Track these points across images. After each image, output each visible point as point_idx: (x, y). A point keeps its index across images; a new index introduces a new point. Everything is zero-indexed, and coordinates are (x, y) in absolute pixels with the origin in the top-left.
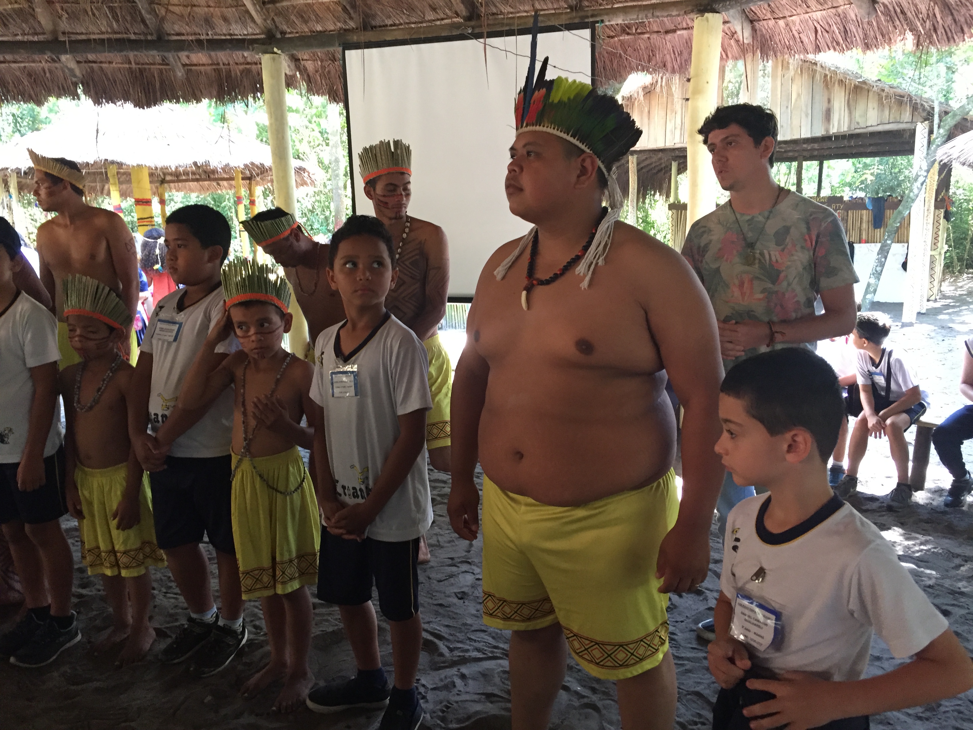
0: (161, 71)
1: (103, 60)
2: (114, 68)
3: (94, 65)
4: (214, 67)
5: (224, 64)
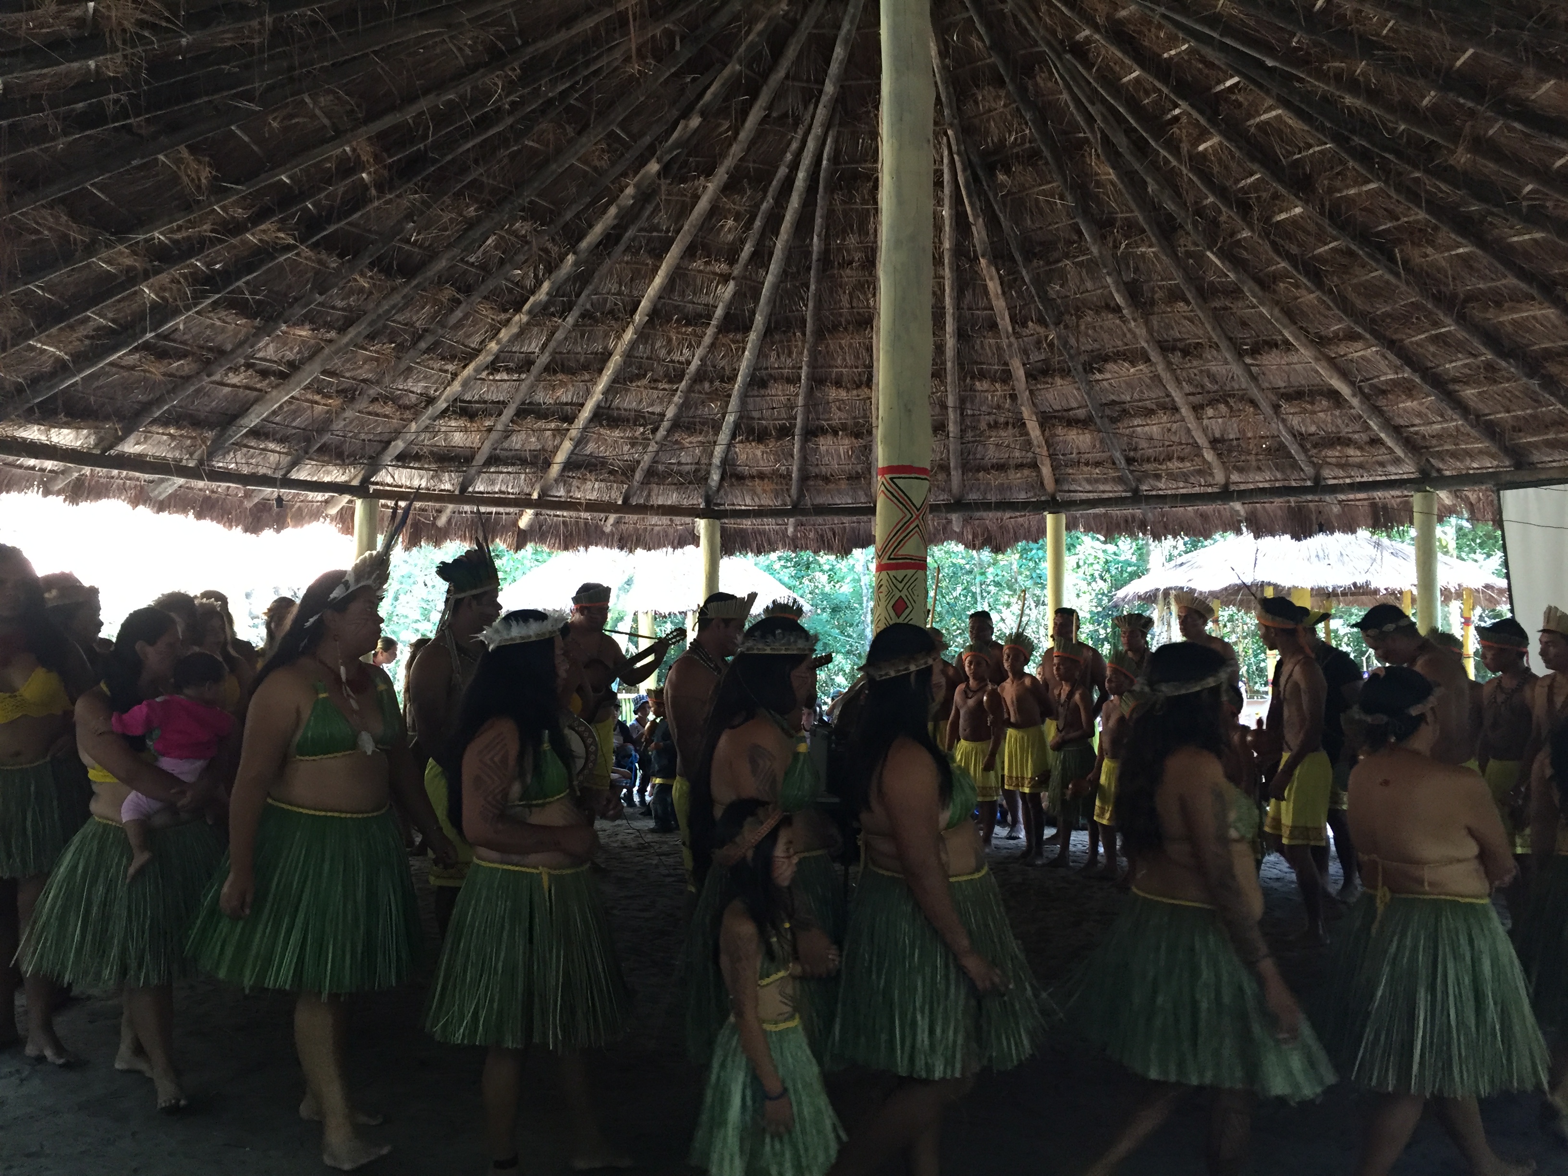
0: (1318, 507)
3: (1257, 505)
4: (1371, 504)
5: (1381, 501)
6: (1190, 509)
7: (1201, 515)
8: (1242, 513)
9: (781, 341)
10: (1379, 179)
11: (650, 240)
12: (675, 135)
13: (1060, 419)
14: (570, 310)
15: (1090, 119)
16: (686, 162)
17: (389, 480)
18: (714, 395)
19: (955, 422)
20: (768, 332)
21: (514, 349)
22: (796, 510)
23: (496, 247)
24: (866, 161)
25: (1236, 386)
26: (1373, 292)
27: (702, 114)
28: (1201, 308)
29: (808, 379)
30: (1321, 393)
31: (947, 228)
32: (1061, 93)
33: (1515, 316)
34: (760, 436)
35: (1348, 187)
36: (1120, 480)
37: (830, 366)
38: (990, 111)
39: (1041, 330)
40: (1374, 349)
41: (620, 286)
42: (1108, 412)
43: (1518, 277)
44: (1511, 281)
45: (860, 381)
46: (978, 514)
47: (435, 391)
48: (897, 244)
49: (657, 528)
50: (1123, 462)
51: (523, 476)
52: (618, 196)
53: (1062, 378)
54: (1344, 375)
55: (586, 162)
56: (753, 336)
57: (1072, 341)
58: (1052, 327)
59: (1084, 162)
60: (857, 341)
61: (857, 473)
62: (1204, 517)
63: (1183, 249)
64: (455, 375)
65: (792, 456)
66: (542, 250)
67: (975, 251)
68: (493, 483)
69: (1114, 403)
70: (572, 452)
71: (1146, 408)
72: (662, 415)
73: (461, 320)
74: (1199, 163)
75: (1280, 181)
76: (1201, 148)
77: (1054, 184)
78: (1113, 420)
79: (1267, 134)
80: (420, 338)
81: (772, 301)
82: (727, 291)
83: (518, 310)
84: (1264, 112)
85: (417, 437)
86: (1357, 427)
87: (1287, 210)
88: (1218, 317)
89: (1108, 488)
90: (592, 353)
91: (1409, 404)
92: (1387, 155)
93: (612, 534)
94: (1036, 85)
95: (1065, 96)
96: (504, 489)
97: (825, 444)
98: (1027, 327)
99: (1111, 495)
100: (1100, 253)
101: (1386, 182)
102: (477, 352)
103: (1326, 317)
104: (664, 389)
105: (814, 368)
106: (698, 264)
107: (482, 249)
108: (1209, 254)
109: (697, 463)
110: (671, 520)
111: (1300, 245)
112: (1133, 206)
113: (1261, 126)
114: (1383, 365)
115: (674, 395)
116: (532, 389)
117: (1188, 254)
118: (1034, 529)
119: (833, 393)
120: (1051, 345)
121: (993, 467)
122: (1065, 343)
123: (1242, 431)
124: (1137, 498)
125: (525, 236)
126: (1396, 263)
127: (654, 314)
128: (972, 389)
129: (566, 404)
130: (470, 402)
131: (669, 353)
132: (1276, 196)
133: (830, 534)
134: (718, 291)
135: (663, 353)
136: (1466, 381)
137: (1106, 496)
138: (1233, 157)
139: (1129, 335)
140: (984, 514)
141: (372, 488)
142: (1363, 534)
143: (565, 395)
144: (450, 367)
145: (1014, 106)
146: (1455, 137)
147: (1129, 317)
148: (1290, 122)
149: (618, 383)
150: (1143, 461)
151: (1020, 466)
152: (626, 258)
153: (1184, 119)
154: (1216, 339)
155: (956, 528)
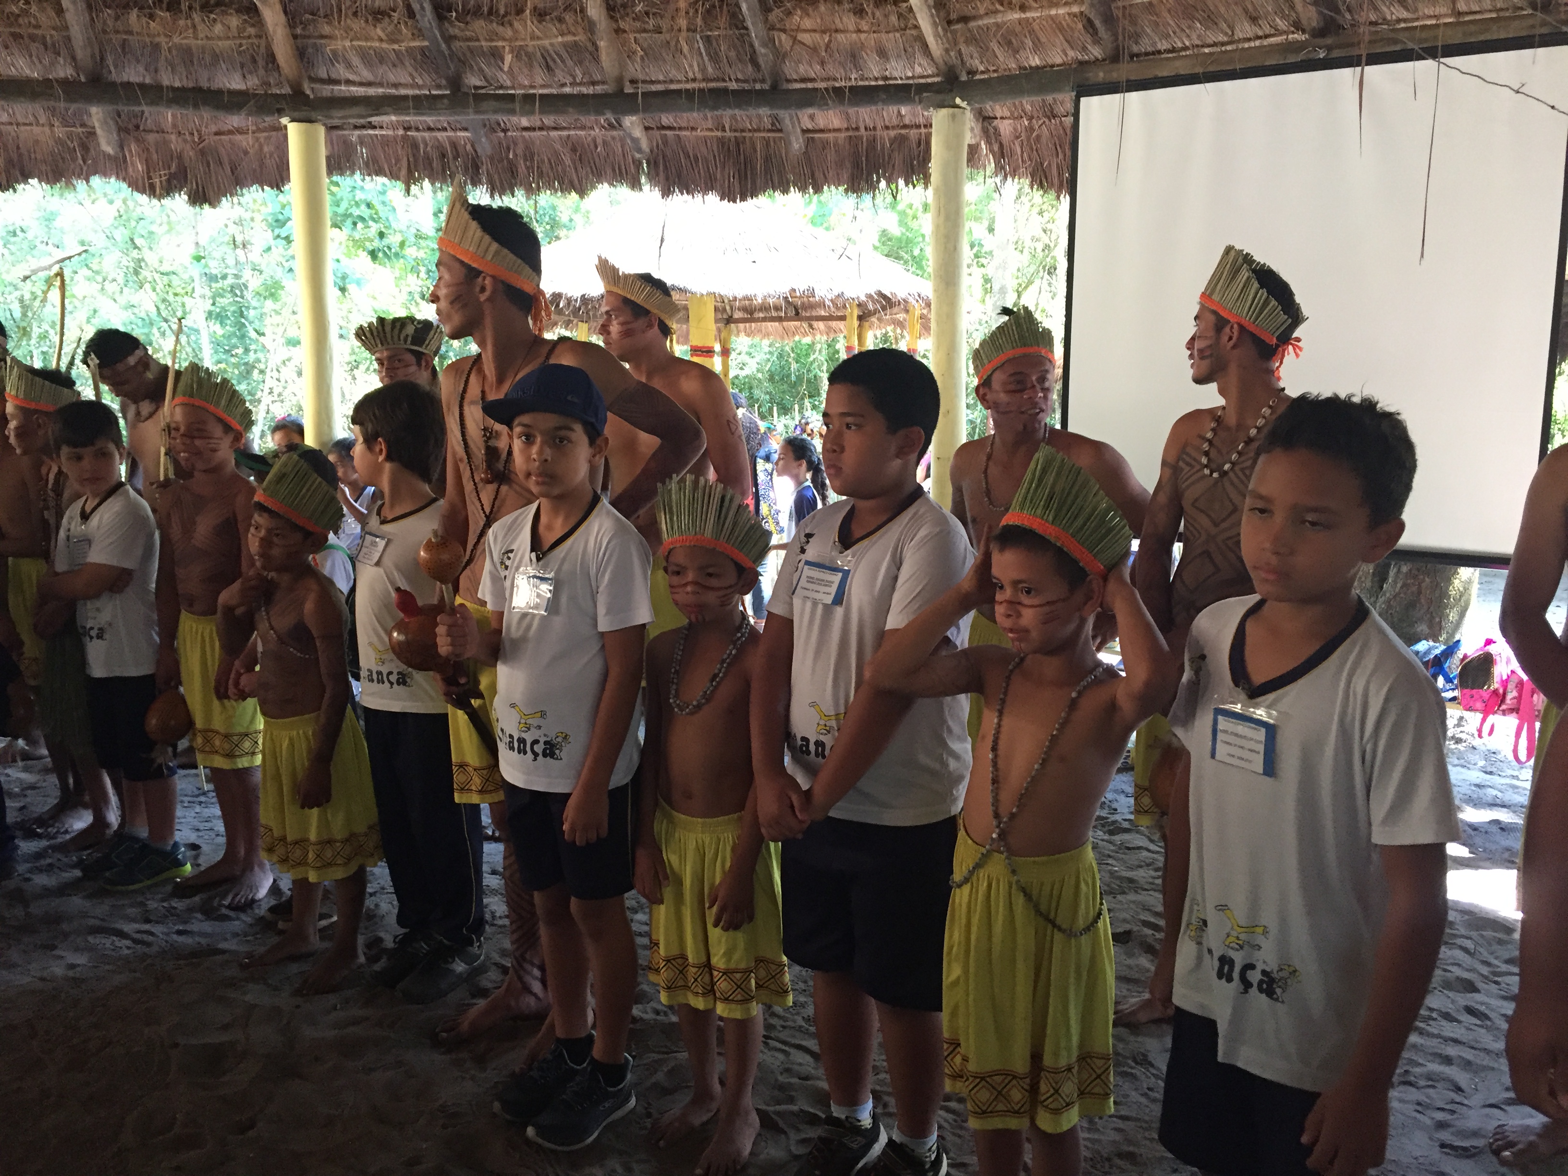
0: (767, 142)
1: (684, 125)
2: (697, 137)
3: (669, 133)
4: (851, 133)
5: (866, 129)
8: (644, 145)
36: (426, 57)
46: (145, 114)
62: (580, 151)
89: (403, 77)
99: (410, 92)
118: (265, 156)
124: (458, 101)
137: (400, 93)
140: (160, 115)
155: (107, 145)
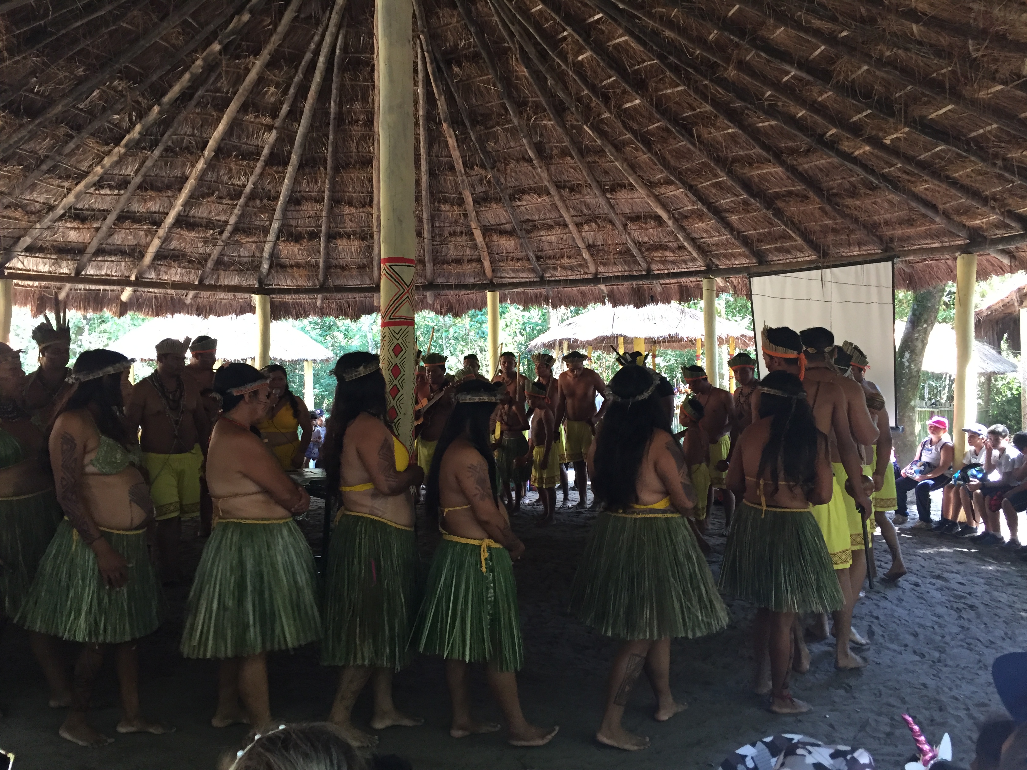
0: (649, 288)
1: (619, 284)
2: (624, 288)
3: (614, 286)
4: (679, 285)
5: (684, 284)
6: (574, 289)
7: (581, 293)
8: (605, 291)
9: (310, 173)
10: (685, 85)
11: (214, 98)
12: (231, 26)
13: (495, 231)
14: (157, 145)
15: (512, 35)
16: (239, 46)
17: (20, 266)
18: (263, 209)
19: (428, 231)
20: (301, 166)
21: (115, 172)
22: (323, 289)
23: (100, 98)
24: (366, 53)
25: (602, 212)
26: (681, 155)
27: (251, 12)
28: (580, 161)
29: (329, 199)
30: (651, 217)
31: (421, 102)
32: (493, 16)
33: (760, 172)
34: (297, 238)
35: (666, 88)
36: (533, 270)
37: (344, 192)
38: (448, 24)
39: (482, 172)
40: (681, 190)
41: (194, 129)
42: (525, 226)
43: (762, 148)
44: (758, 150)
45: (365, 202)
46: (444, 292)
47: (55, 201)
48: (390, 109)
49: (224, 301)
50: (534, 259)
51: (123, 264)
52: (191, 66)
53: (496, 203)
54: (664, 206)
55: (167, 41)
56: (290, 169)
57: (502, 180)
58: (489, 170)
59: (508, 63)
60: (362, 175)
61: (364, 264)
62: (583, 294)
63: (570, 123)
64: (69, 190)
65: (319, 252)
66: (134, 101)
67: (439, 118)
68: (100, 268)
69: (528, 220)
70: (160, 247)
71: (548, 225)
72: (226, 222)
73: (73, 150)
74: (579, 68)
75: (627, 82)
76: (580, 58)
77: (490, 76)
78: (528, 232)
79: (619, 52)
80: (42, 162)
81: (303, 145)
82: (272, 137)
83: (117, 144)
84: (618, 37)
85: (42, 234)
86: (671, 239)
87: (631, 101)
88: (591, 167)
89: (525, 275)
90: (173, 177)
91: (700, 224)
92: (689, 70)
93: (191, 305)
94: (477, 9)
95: (496, 18)
96: (109, 272)
97: (342, 244)
98: (474, 170)
99: (527, 280)
100: (519, 123)
101: (689, 87)
102: (87, 174)
103: (653, 170)
104: (227, 204)
105: (333, 192)
106: (250, 117)
107: (89, 99)
108: (585, 127)
109: (253, 256)
110: (234, 295)
111: (639, 124)
112: (539, 93)
113: (616, 46)
114: (686, 200)
115: (234, 208)
116: (129, 201)
117: (573, 127)
118: (479, 302)
119: (347, 210)
120: (489, 182)
121: (453, 261)
122: (498, 181)
123: (605, 240)
124: (542, 282)
125: (121, 91)
126: (693, 137)
127: (219, 151)
128: (439, 210)
129: (155, 213)
130: (81, 210)
131: (230, 179)
132: (624, 92)
133: (346, 306)
134: (265, 137)
135: (226, 178)
136: (732, 211)
137: (523, 280)
138: (599, 66)
139: (537, 177)
140: (447, 292)
141: (6, 272)
142: (674, 304)
143: (154, 206)
144: (66, 184)
145: (463, 22)
146: (728, 60)
147: (537, 165)
148: (633, 45)
149: (193, 198)
150: (546, 258)
151: (470, 261)
152: (197, 111)
153: (569, 39)
154: (589, 182)
155: (430, 300)
